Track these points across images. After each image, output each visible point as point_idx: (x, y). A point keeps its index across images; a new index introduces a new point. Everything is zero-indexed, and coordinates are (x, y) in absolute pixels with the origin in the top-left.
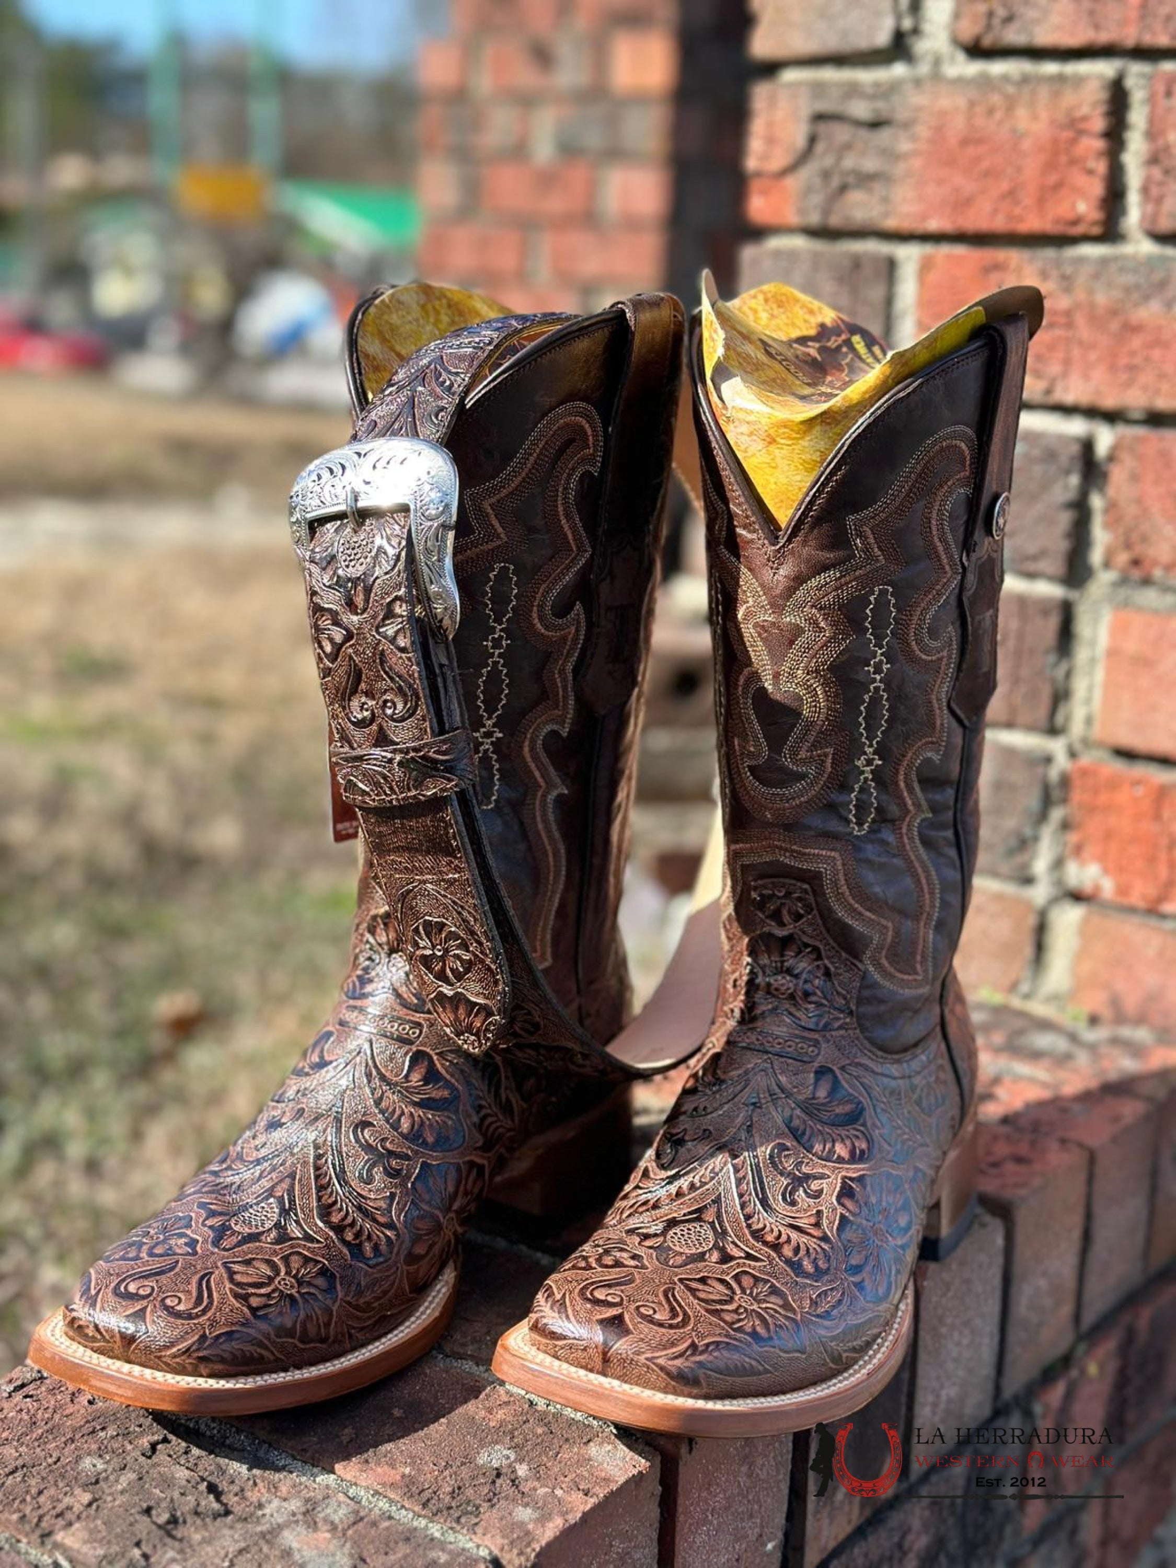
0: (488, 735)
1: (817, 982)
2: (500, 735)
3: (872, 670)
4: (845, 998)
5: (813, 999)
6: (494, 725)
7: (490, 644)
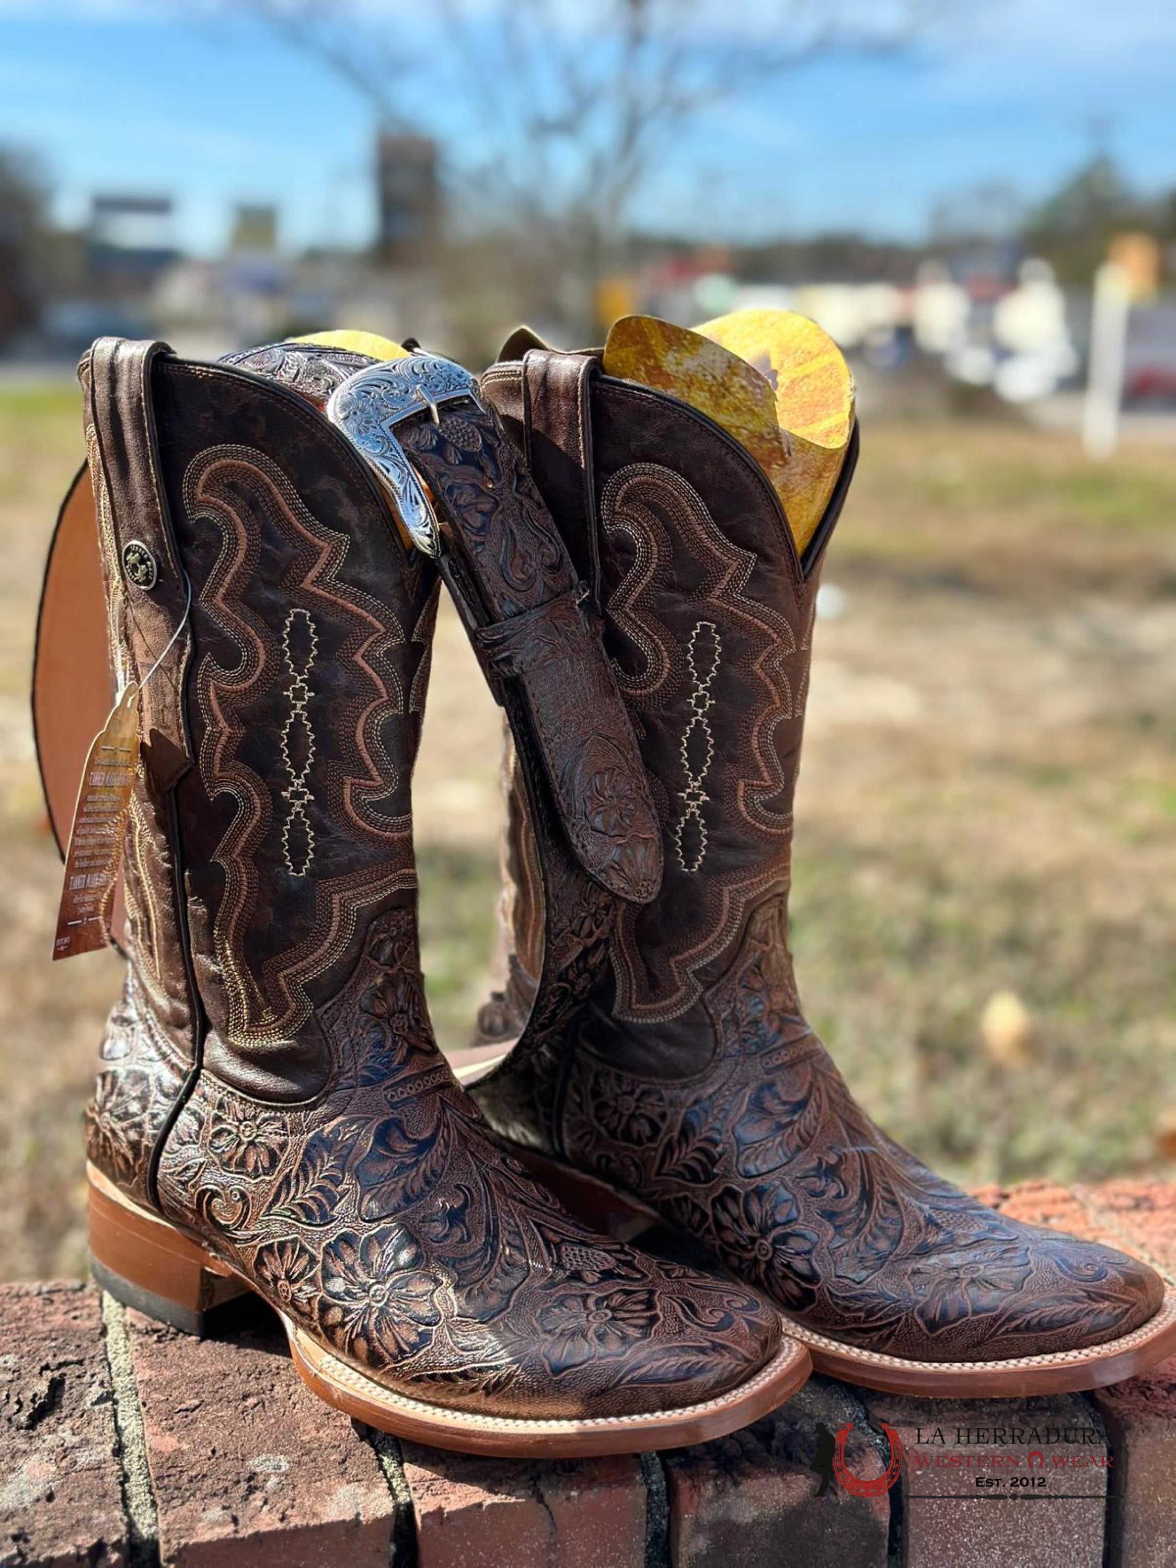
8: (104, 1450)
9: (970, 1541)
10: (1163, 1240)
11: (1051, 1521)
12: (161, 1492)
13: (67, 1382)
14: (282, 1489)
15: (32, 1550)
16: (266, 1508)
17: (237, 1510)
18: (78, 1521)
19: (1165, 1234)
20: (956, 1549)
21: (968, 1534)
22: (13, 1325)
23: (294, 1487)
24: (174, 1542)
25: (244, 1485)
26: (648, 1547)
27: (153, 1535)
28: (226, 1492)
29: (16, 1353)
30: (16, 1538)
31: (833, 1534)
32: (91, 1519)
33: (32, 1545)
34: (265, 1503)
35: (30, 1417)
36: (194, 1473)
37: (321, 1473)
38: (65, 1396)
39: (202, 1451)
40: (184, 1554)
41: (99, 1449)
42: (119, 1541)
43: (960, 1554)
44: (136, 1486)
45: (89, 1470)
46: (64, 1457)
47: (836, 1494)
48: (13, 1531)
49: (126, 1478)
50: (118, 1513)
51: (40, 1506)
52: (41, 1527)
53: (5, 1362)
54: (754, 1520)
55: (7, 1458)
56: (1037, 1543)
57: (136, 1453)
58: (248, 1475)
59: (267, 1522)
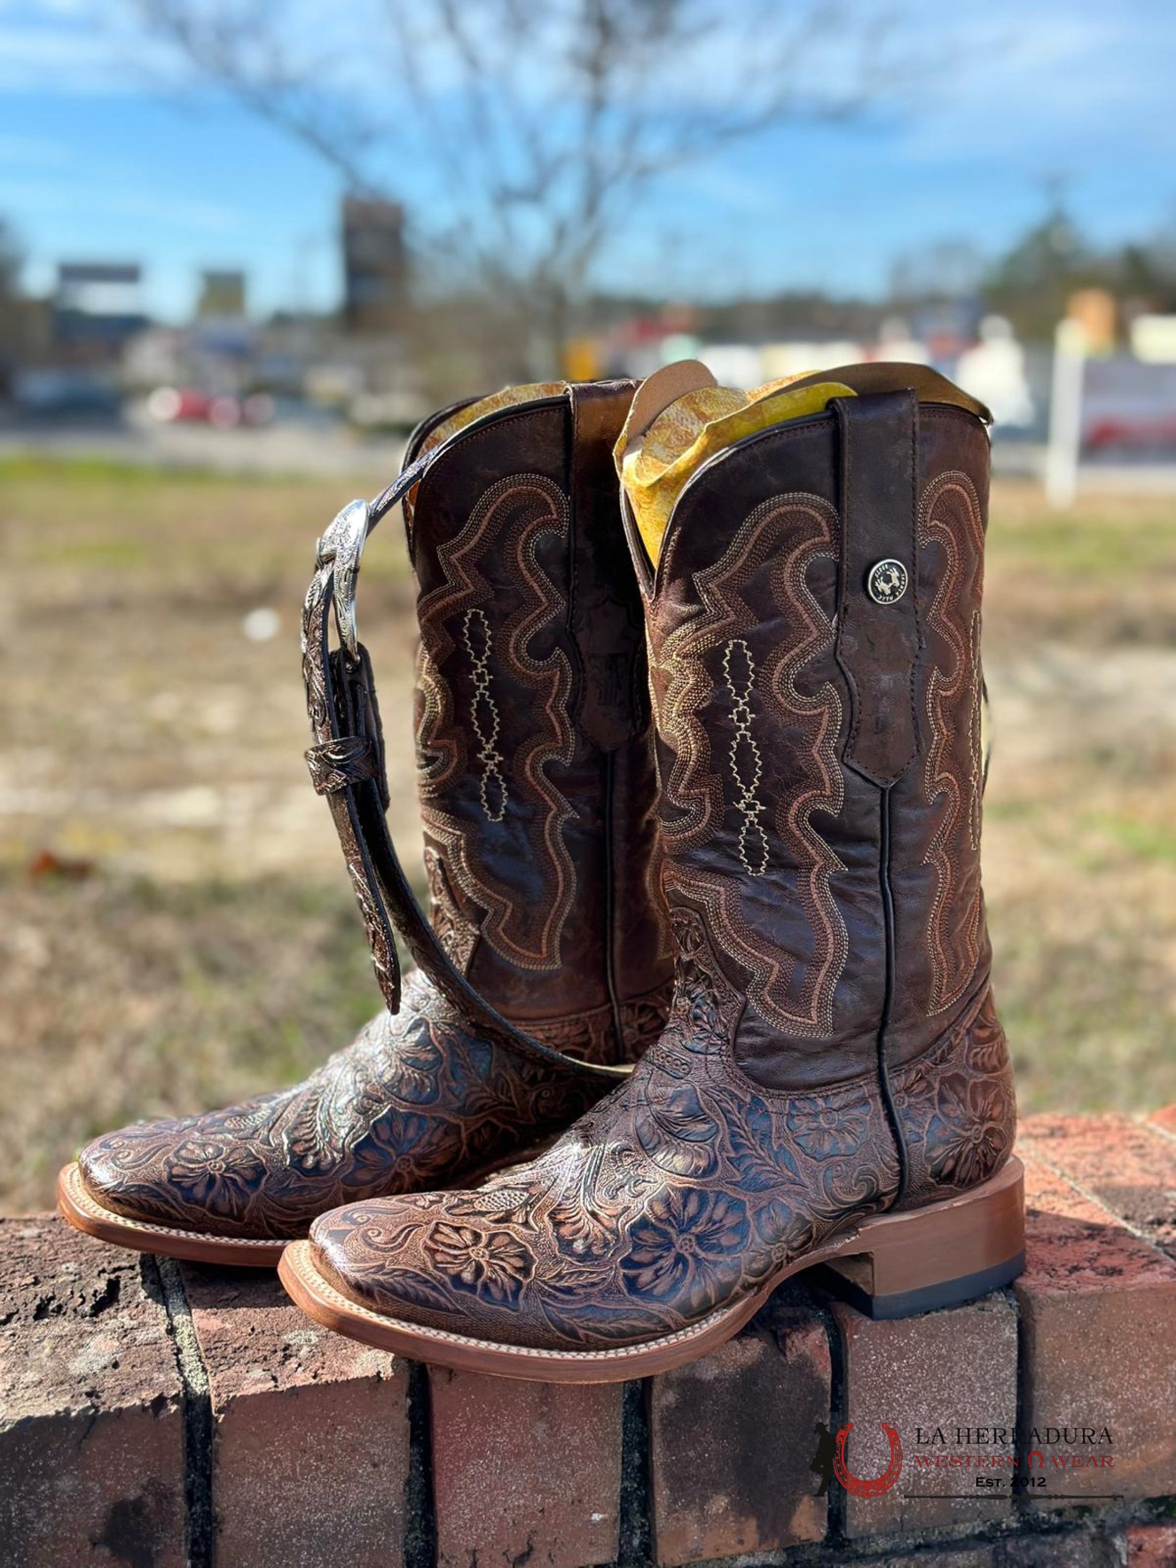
0: (490, 757)
1: (705, 1008)
2: (501, 759)
3: (735, 718)
4: (725, 1027)
5: (699, 1023)
6: (493, 749)
7: (475, 677)
8: (158, 1330)
9: (901, 1397)
10: (1073, 1159)
11: (970, 1380)
12: (210, 1361)
13: (122, 1283)
14: (313, 1356)
15: (104, 1403)
16: (300, 1369)
17: (276, 1372)
18: (141, 1382)
19: (1075, 1155)
20: (889, 1404)
21: (899, 1391)
22: (71, 1241)
23: (323, 1354)
24: (224, 1396)
25: (280, 1354)
26: (625, 1403)
27: (205, 1392)
28: (265, 1359)
29: (76, 1261)
30: (89, 1395)
31: (783, 1389)
32: (151, 1379)
33: (103, 1399)
34: (300, 1365)
35: (93, 1307)
36: (237, 1345)
37: (345, 1344)
38: (121, 1293)
39: (243, 1329)
40: (232, 1405)
41: (155, 1329)
42: (177, 1395)
43: (893, 1409)
44: (188, 1356)
45: (147, 1344)
46: (125, 1336)
47: (785, 1355)
48: (87, 1389)
49: (179, 1351)
50: (175, 1375)
51: (108, 1372)
52: (110, 1386)
53: (67, 1268)
54: (715, 1378)
55: (76, 1338)
56: (959, 1399)
57: (186, 1332)
58: (283, 1347)
59: (302, 1379)
